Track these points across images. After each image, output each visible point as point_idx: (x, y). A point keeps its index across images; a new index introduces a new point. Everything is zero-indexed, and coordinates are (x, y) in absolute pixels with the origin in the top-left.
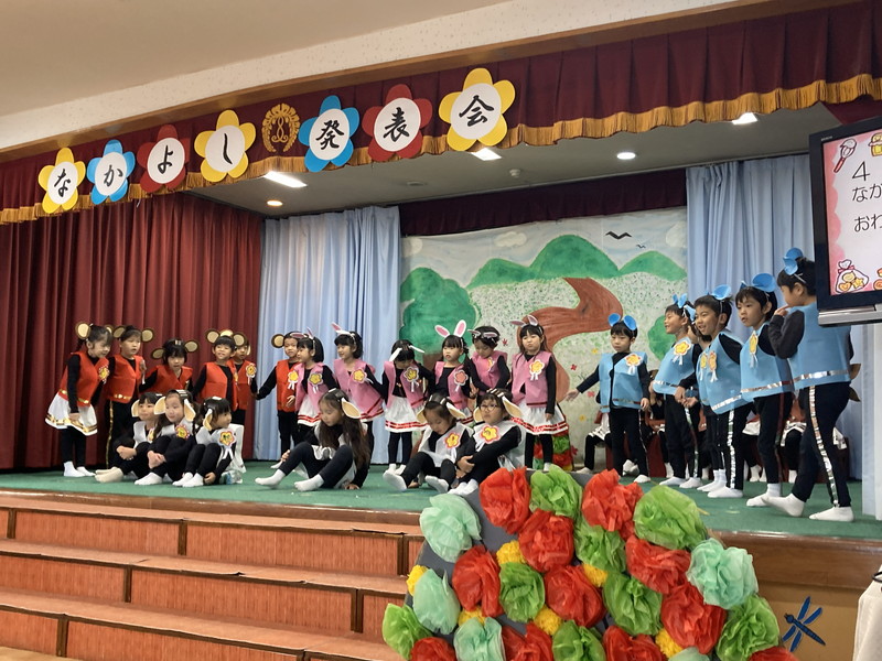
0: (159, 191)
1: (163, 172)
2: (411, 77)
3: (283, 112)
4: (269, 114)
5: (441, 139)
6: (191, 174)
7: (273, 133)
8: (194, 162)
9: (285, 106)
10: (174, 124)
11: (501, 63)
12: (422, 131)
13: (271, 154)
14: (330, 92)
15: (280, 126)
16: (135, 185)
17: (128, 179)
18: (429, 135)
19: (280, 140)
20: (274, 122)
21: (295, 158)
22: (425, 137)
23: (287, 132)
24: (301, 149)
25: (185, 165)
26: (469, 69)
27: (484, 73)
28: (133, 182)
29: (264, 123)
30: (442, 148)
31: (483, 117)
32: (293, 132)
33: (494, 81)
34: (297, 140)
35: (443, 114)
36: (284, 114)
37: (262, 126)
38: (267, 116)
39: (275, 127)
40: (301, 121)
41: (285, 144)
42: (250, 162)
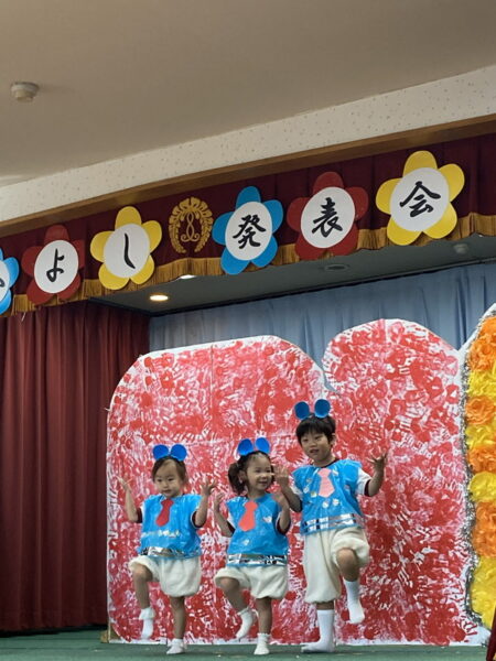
0: (49, 302)
1: (53, 280)
2: (340, 163)
3: (194, 207)
4: (176, 210)
5: (379, 232)
6: (86, 281)
7: (182, 231)
8: (90, 268)
9: (195, 201)
10: (64, 224)
11: (446, 145)
12: (357, 224)
13: (181, 256)
14: (247, 183)
15: (190, 224)
16: (21, 296)
17: (11, 289)
18: (365, 227)
19: (190, 239)
20: (182, 219)
21: (209, 259)
22: (361, 231)
23: (198, 230)
24: (216, 249)
25: (80, 271)
26: (409, 152)
27: (427, 156)
28: (18, 294)
29: (171, 220)
30: (382, 243)
31: (428, 206)
32: (206, 230)
33: (439, 166)
34: (210, 239)
35: (381, 204)
36: (195, 209)
37: (168, 223)
38: (174, 212)
39: (184, 224)
40: (215, 217)
41: (196, 243)
42: (156, 265)
